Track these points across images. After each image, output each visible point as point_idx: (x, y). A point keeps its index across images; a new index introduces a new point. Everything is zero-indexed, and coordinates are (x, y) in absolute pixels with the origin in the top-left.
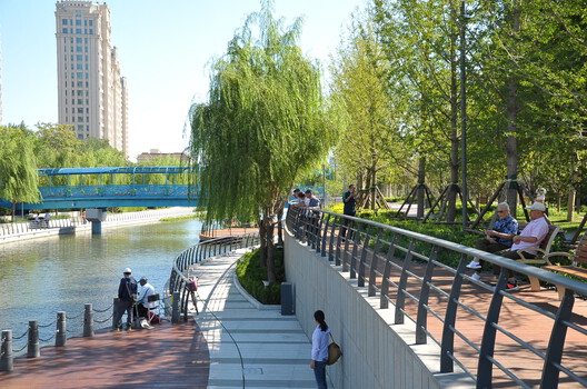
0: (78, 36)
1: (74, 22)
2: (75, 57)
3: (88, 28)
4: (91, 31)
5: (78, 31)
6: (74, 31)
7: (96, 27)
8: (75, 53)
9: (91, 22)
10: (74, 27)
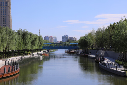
0: (3, 6)
1: (2, 3)
2: (2, 12)
3: (6, 4)
4: (7, 5)
5: (3, 5)
6: (2, 5)
7: (8, 4)
8: (2, 11)
9: (7, 3)
10: (2, 4)
